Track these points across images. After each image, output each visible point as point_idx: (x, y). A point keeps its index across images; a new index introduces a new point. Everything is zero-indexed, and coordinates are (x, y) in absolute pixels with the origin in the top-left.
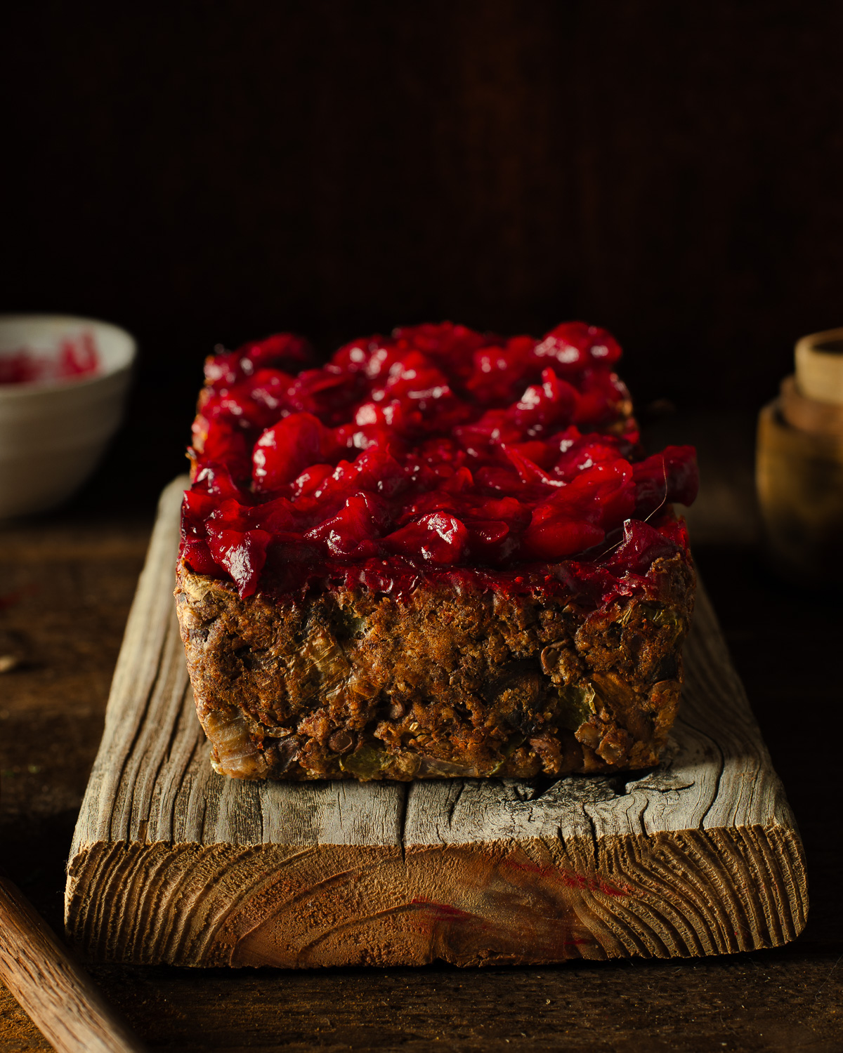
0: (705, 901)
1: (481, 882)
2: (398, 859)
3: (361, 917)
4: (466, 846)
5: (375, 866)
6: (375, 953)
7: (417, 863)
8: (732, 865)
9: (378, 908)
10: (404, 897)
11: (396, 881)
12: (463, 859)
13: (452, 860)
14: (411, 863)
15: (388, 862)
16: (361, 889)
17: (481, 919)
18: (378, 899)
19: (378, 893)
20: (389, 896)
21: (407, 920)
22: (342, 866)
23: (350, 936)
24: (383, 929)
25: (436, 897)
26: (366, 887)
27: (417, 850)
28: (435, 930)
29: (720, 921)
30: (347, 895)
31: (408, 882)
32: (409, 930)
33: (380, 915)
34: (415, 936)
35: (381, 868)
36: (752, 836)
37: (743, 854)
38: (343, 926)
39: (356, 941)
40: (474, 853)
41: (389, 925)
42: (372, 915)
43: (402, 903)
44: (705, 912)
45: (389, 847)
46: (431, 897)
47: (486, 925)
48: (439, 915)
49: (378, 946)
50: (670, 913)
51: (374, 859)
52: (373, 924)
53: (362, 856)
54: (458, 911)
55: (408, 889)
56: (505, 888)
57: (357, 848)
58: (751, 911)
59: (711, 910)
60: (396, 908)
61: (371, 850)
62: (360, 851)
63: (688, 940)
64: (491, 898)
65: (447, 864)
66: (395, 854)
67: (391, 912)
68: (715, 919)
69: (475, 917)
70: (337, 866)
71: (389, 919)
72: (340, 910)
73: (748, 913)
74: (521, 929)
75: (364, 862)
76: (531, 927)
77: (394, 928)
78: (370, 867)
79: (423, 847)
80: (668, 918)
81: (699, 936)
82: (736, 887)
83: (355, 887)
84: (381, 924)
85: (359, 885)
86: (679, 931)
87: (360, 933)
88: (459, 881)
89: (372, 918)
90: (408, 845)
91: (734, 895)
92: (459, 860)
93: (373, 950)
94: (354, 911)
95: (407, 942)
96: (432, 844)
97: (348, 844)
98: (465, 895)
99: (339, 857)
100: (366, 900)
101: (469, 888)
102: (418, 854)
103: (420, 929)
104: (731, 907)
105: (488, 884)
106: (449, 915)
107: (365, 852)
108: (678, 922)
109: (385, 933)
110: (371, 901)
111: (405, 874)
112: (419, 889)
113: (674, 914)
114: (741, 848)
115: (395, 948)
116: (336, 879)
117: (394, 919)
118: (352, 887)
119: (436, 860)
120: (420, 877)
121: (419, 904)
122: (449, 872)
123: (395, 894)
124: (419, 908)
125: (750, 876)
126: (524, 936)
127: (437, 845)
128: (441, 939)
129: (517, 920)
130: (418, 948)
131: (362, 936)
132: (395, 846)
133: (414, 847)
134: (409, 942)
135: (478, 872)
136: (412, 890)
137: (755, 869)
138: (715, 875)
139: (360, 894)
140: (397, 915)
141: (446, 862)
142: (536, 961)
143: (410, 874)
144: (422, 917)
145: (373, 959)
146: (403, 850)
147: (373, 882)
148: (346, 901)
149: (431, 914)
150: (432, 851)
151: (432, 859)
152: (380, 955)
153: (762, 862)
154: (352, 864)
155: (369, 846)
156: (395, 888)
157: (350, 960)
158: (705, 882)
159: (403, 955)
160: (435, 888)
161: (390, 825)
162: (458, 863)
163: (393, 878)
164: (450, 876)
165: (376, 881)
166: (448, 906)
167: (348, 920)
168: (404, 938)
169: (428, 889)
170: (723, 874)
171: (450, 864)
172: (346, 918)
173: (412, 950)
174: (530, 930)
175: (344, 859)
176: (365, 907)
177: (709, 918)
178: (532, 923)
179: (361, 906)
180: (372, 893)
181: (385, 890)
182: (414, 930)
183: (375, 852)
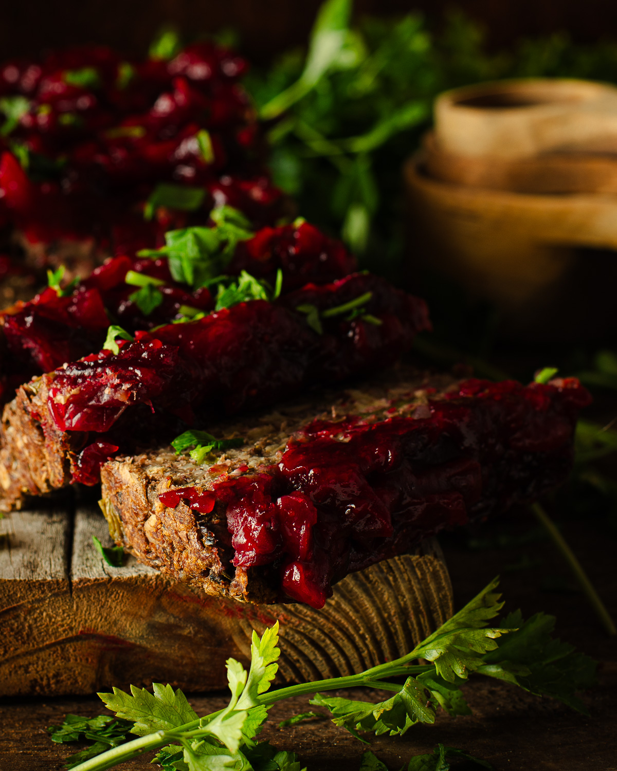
0: (357, 629)
1: (145, 613)
2: (66, 592)
3: (31, 648)
4: (130, 579)
5: (43, 600)
6: (45, 682)
7: (84, 596)
8: (383, 594)
9: (47, 639)
10: (71, 629)
11: (64, 613)
12: (128, 592)
13: (117, 593)
14: (78, 597)
15: (56, 595)
16: (31, 622)
17: (144, 649)
18: (47, 632)
19: (47, 626)
20: (58, 628)
21: (74, 651)
22: (13, 601)
23: (20, 667)
24: (51, 660)
25: (101, 626)
26: (35, 619)
27: (84, 584)
28: (101, 660)
29: (371, 647)
30: (18, 627)
31: (75, 614)
32: (76, 660)
33: (48, 647)
34: (83, 666)
35: (50, 601)
36: (401, 566)
37: (393, 583)
38: (13, 658)
39: (27, 671)
40: (138, 586)
41: (57, 656)
42: (41, 646)
43: (70, 635)
44: (357, 639)
45: (57, 581)
46: (98, 629)
47: (148, 654)
48: (105, 645)
49: (47, 676)
50: (324, 641)
51: (43, 592)
52: (42, 655)
53: (31, 591)
54: (123, 642)
55: (75, 621)
56: (168, 619)
57: (27, 583)
58: (400, 638)
59: (362, 637)
60: (63, 640)
61: (40, 584)
62: (30, 585)
63: (341, 666)
64: (153, 628)
65: (113, 596)
66: (63, 588)
67: (59, 643)
68: (366, 645)
69: (140, 646)
70: (8, 600)
71: (57, 650)
72: (11, 642)
73: (398, 639)
74: (182, 657)
75: (34, 596)
76: (193, 655)
77: (62, 658)
78: (39, 601)
79: (89, 580)
80: (323, 645)
81: (352, 662)
82: (386, 615)
83: (25, 619)
84: (50, 655)
85: (28, 618)
86: (333, 657)
87: (30, 664)
88: (124, 612)
89: (41, 650)
90: (75, 579)
91: (384, 622)
92: (123, 593)
93: (42, 679)
94: (24, 643)
95: (74, 671)
96: (98, 578)
97: (18, 579)
98: (130, 626)
99: (9, 591)
100: (35, 632)
101: (133, 619)
102: (85, 587)
103: (87, 660)
104: (382, 635)
105: (151, 615)
106: (114, 645)
107: (35, 586)
108: (332, 649)
109: (54, 664)
110: (40, 633)
111: (72, 607)
112: (86, 621)
113: (328, 641)
114: (391, 578)
115: (63, 678)
116: (7, 612)
117: (62, 649)
118: (22, 619)
119: (102, 593)
120: (87, 609)
121: (87, 635)
122: (114, 604)
123: (63, 626)
124: (85, 639)
125: (399, 604)
126: (186, 664)
127: (102, 579)
128: (107, 668)
129: (179, 649)
130: (85, 677)
131: (31, 666)
132: (63, 580)
133: (81, 581)
134: (77, 672)
135: (141, 604)
136: (79, 622)
137: (404, 597)
138: (368, 604)
139: (30, 627)
140: (65, 646)
141: (111, 595)
142: (197, 687)
143: (77, 607)
144: (89, 648)
145: (42, 688)
146: (71, 584)
147: (42, 614)
148: (16, 634)
149: (97, 645)
150: (98, 585)
151: (98, 593)
152: (49, 685)
153: (411, 590)
154: (22, 598)
155: (38, 581)
156: (62, 621)
157: (20, 690)
158: (356, 611)
159: (71, 684)
160: (101, 620)
161: (57, 560)
162: (123, 596)
163: (61, 611)
164: (115, 607)
165: (45, 614)
166: (113, 637)
167: (19, 652)
168: (72, 668)
169: (94, 621)
170: (374, 602)
171: (115, 597)
172: (16, 649)
173: (79, 679)
174: (191, 658)
175: (14, 593)
176: (34, 639)
177: (361, 644)
178: (194, 651)
179: (31, 638)
180: (41, 625)
181: (54, 623)
182: (81, 660)
183: (44, 586)
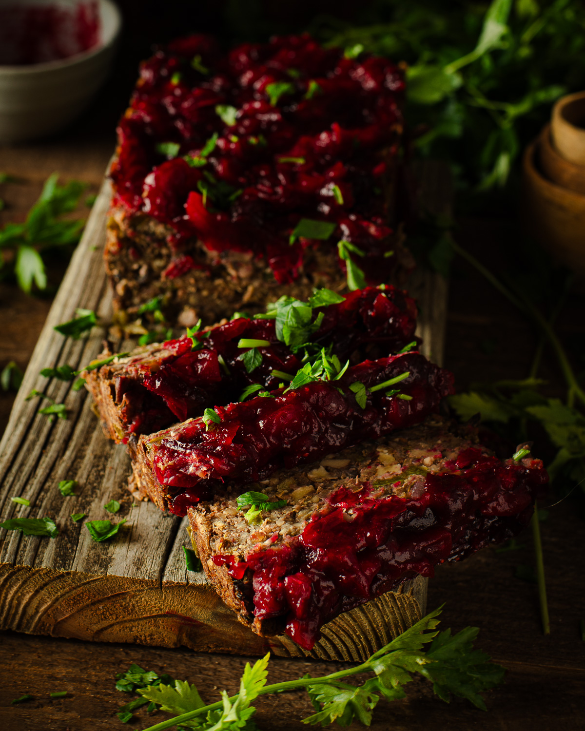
0: (355, 632)
1: (211, 606)
2: (158, 588)
3: (134, 617)
4: (201, 585)
5: (142, 591)
6: (143, 638)
7: (170, 592)
8: (374, 613)
9: (145, 614)
10: (161, 610)
11: (156, 600)
12: (199, 592)
13: (192, 592)
14: (166, 591)
15: (151, 589)
16: (134, 602)
17: (210, 627)
18: (145, 610)
19: (145, 606)
20: (152, 608)
21: (163, 622)
22: (121, 588)
23: (127, 628)
24: (147, 626)
25: (181, 611)
26: (137, 601)
27: (170, 584)
28: (180, 630)
29: (364, 643)
30: (125, 605)
31: (164, 601)
32: (164, 628)
33: (146, 618)
34: (168, 631)
35: (147, 592)
36: (387, 599)
37: (381, 608)
38: (122, 622)
39: (131, 630)
40: (206, 590)
41: (151, 624)
42: (140, 617)
43: (160, 613)
44: (355, 637)
45: (152, 581)
46: (178, 612)
47: (213, 631)
48: (183, 622)
49: (144, 635)
50: (332, 636)
51: (142, 586)
52: (141, 622)
53: (134, 584)
54: (195, 621)
55: (164, 605)
56: (226, 611)
57: (132, 580)
58: (384, 640)
59: (358, 636)
60: (155, 615)
61: (141, 581)
62: (133, 581)
63: (343, 651)
64: (216, 615)
65: (189, 594)
66: (156, 585)
67: (153, 617)
68: (361, 642)
69: (206, 625)
70: (119, 588)
71: (151, 620)
72: (120, 613)
73: (383, 640)
74: (235, 634)
75: (136, 588)
76: (242, 634)
77: (154, 626)
78: (140, 591)
79: (174, 583)
80: (331, 638)
81: (351, 650)
82: (375, 626)
83: (130, 601)
84: (146, 623)
85: (132, 600)
86: (338, 646)
87: (133, 626)
88: (196, 604)
89: (140, 619)
90: (164, 580)
91: (373, 629)
92: (196, 593)
93: (141, 636)
94: (129, 614)
95: (163, 634)
96: (179, 582)
97: (126, 577)
98: (200, 612)
99: (120, 583)
100: (137, 609)
101: (203, 608)
102: (171, 587)
103: (171, 628)
104: (371, 636)
105: (215, 608)
106: (189, 623)
107: (137, 582)
108: (337, 641)
109: (149, 628)
110: (140, 610)
111: (162, 597)
112: (171, 606)
113: (335, 637)
114: (380, 605)
115: (155, 637)
116: (118, 595)
117: (155, 621)
118: (128, 600)
119: (182, 591)
120: (172, 599)
121: (170, 615)
122: (190, 599)
123: (155, 607)
124: (170, 617)
125: (385, 620)
126: (238, 639)
127: (182, 583)
128: (184, 635)
129: (233, 629)
130: (170, 638)
131: (134, 628)
132: (156, 580)
133: (168, 582)
134: (164, 635)
135: (208, 600)
136: (166, 607)
137: (388, 616)
138: (363, 618)
139: (133, 605)
140: (157, 619)
141: (188, 593)
142: (245, 653)
143: (165, 597)
144: (172, 622)
145: (141, 640)
146: (161, 583)
147: (142, 599)
148: (124, 608)
149: (178, 621)
150: (179, 586)
151: (179, 591)
152: (145, 640)
153: (393, 613)
154: (129, 588)
155: (139, 579)
156: (155, 604)
157: (126, 640)
158: (355, 621)
159: (161, 641)
160: (181, 607)
162: (196, 594)
163: (154, 598)
164: (191, 601)
165: (143, 599)
166: (189, 617)
167: (125, 619)
168: (161, 632)
169: (176, 607)
170: (367, 617)
171: (191, 594)
172: (124, 617)
173: (166, 639)
174: (241, 636)
175: (123, 584)
176: (136, 612)
177: (357, 641)
178: (243, 632)
179: (134, 612)
180: (141, 605)
181: (149, 605)
182: (167, 628)
183: (143, 582)
